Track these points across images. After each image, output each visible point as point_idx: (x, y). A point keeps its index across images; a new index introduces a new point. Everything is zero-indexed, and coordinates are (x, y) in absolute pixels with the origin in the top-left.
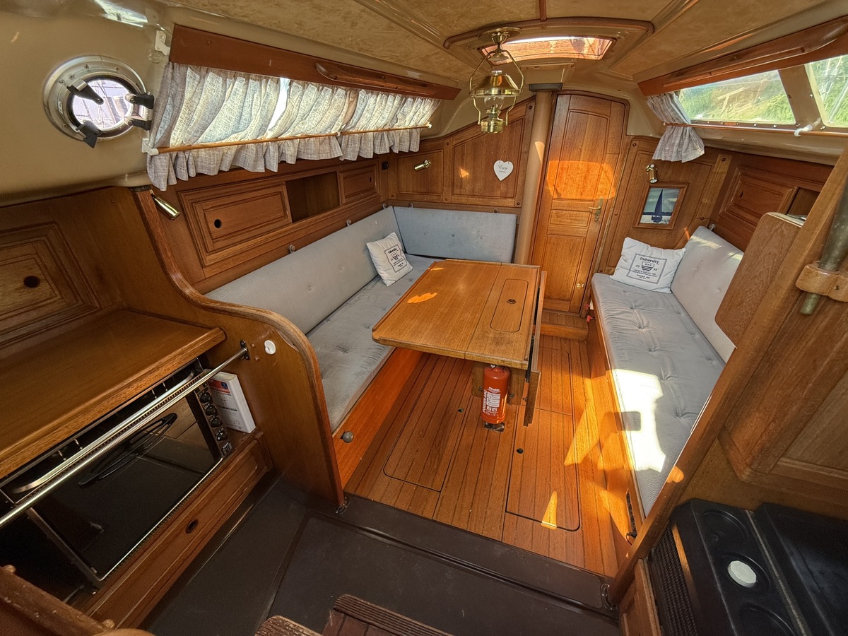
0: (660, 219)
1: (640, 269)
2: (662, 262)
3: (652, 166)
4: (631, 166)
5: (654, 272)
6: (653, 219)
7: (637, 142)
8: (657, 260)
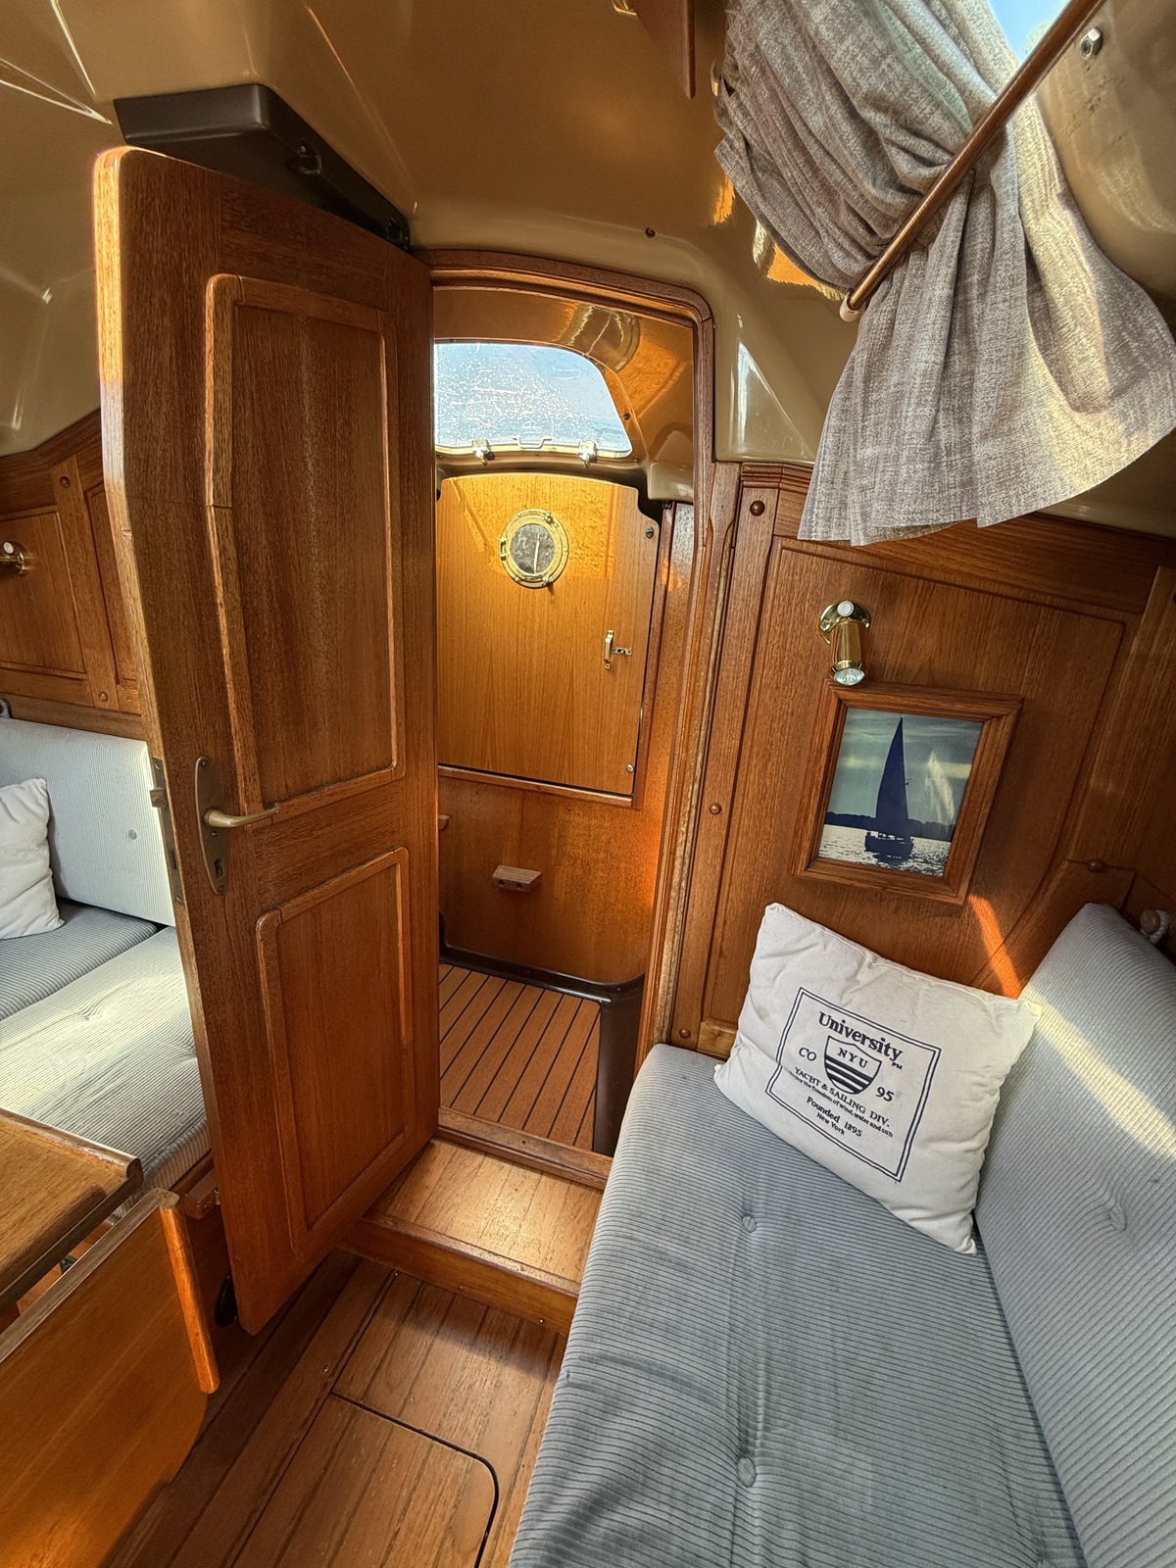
0: (906, 852)
1: (817, 1069)
2: (915, 1060)
3: (846, 609)
4: (755, 602)
5: (880, 1106)
6: (870, 845)
7: (768, 497)
8: (896, 1044)
